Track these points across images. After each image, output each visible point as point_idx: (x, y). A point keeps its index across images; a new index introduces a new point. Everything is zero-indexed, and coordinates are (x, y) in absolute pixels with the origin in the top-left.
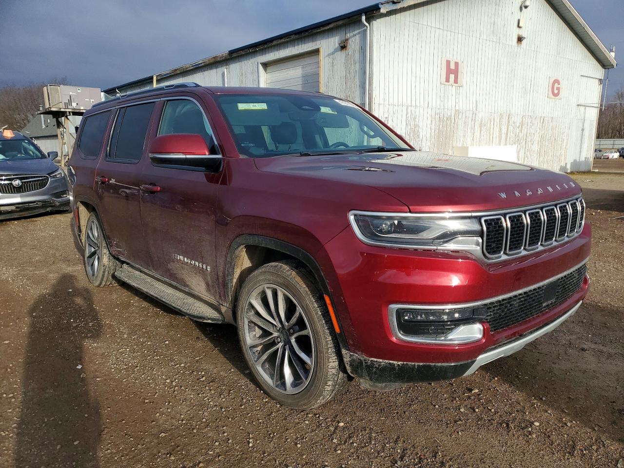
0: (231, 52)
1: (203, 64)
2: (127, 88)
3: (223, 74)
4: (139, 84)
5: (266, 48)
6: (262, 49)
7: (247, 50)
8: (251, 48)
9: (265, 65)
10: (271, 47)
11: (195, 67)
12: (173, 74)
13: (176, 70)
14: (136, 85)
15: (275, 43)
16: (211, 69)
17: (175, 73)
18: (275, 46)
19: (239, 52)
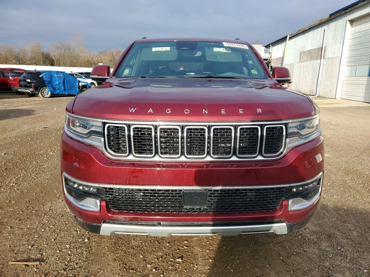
0: (331, 15)
1: (314, 25)
2: (275, 44)
3: (325, 30)
4: (281, 41)
5: (353, 10)
6: (351, 10)
7: (340, 12)
8: (343, 10)
9: (352, 22)
10: (357, 8)
11: (310, 27)
12: (298, 33)
13: (300, 31)
14: (280, 41)
15: (359, 5)
16: (319, 28)
17: (299, 32)
18: (359, 7)
19: (336, 14)
